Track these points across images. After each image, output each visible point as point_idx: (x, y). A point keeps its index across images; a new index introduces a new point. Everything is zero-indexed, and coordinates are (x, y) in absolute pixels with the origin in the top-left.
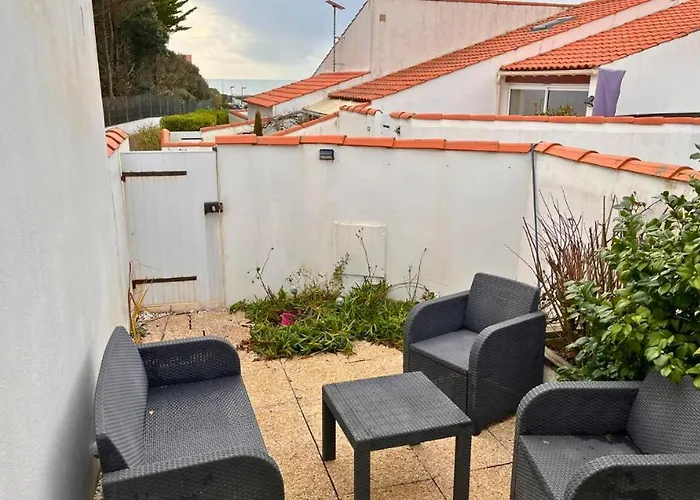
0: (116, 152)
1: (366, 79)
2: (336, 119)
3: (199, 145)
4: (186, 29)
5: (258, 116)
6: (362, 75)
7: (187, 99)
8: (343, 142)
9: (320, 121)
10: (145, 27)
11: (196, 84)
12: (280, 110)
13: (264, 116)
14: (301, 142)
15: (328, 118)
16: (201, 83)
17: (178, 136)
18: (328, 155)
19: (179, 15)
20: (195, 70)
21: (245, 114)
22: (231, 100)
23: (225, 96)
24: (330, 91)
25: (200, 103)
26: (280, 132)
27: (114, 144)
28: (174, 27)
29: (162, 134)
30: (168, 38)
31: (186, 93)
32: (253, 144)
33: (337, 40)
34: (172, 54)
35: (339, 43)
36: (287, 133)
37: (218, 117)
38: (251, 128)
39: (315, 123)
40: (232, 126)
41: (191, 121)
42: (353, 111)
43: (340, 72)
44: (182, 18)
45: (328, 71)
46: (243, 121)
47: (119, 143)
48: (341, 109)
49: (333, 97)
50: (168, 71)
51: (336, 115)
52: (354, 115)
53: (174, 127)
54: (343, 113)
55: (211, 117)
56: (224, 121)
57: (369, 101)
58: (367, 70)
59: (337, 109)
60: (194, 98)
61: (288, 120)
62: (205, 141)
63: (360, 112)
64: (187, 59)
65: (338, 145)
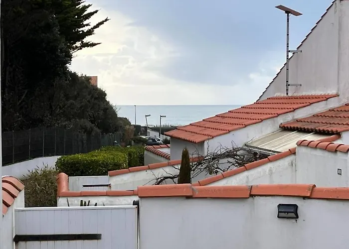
0: (10, 208)
1: (333, 104)
2: (292, 157)
3: (107, 195)
4: (93, 45)
5: (185, 155)
6: (327, 98)
7: (89, 132)
8: (311, 194)
9: (270, 161)
10: (44, 45)
11: (101, 113)
12: (215, 146)
13: (193, 154)
14: (251, 194)
15: (281, 156)
16: (109, 111)
17: (79, 182)
18: (288, 212)
19: (86, 29)
20: (102, 95)
21: (166, 151)
22: (145, 133)
23: (138, 128)
24: (281, 120)
25: (106, 136)
26: (214, 176)
27: (8, 199)
28: (78, 44)
29: (58, 181)
30: (70, 57)
31: (89, 124)
32: (188, 197)
33: (290, 55)
34: (74, 75)
35: (294, 57)
36: (224, 177)
37: (130, 155)
38: (175, 171)
39: (264, 164)
40: (149, 168)
41: (96, 162)
42: (316, 147)
43: (295, 95)
44: (90, 33)
45: (277, 94)
46: (165, 161)
47: (14, 197)
48: (300, 144)
49: (285, 129)
50: (67, 98)
51: (292, 152)
52: (319, 153)
53: (74, 169)
54: (302, 151)
55: (121, 157)
56: (137, 162)
57: (338, 135)
58: (334, 92)
59: (292, 145)
60: (99, 131)
61: (225, 160)
62: (113, 189)
63: (325, 149)
64: (92, 82)
65: (304, 198)
